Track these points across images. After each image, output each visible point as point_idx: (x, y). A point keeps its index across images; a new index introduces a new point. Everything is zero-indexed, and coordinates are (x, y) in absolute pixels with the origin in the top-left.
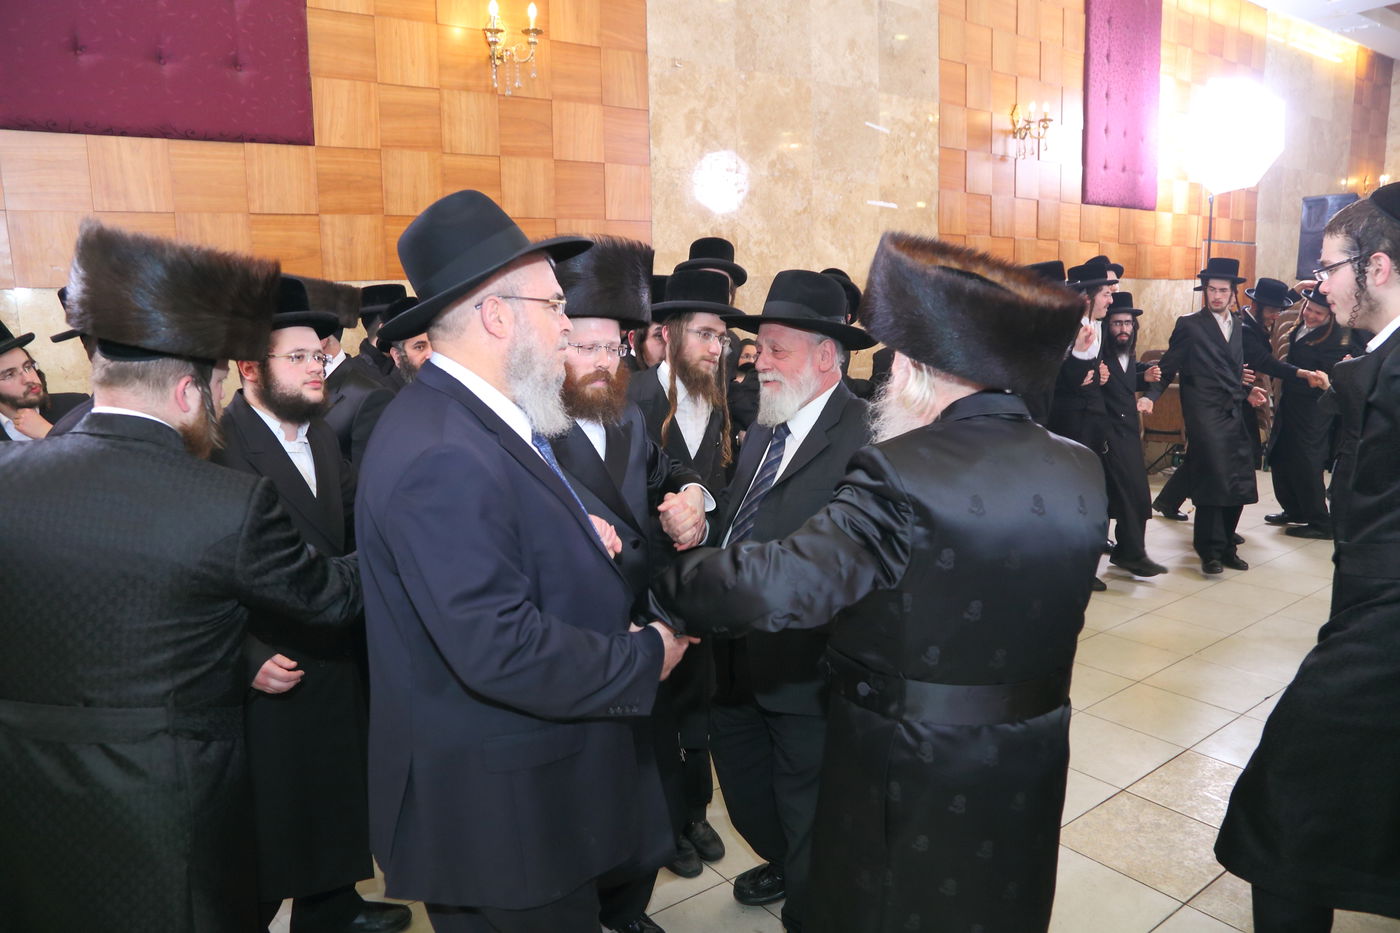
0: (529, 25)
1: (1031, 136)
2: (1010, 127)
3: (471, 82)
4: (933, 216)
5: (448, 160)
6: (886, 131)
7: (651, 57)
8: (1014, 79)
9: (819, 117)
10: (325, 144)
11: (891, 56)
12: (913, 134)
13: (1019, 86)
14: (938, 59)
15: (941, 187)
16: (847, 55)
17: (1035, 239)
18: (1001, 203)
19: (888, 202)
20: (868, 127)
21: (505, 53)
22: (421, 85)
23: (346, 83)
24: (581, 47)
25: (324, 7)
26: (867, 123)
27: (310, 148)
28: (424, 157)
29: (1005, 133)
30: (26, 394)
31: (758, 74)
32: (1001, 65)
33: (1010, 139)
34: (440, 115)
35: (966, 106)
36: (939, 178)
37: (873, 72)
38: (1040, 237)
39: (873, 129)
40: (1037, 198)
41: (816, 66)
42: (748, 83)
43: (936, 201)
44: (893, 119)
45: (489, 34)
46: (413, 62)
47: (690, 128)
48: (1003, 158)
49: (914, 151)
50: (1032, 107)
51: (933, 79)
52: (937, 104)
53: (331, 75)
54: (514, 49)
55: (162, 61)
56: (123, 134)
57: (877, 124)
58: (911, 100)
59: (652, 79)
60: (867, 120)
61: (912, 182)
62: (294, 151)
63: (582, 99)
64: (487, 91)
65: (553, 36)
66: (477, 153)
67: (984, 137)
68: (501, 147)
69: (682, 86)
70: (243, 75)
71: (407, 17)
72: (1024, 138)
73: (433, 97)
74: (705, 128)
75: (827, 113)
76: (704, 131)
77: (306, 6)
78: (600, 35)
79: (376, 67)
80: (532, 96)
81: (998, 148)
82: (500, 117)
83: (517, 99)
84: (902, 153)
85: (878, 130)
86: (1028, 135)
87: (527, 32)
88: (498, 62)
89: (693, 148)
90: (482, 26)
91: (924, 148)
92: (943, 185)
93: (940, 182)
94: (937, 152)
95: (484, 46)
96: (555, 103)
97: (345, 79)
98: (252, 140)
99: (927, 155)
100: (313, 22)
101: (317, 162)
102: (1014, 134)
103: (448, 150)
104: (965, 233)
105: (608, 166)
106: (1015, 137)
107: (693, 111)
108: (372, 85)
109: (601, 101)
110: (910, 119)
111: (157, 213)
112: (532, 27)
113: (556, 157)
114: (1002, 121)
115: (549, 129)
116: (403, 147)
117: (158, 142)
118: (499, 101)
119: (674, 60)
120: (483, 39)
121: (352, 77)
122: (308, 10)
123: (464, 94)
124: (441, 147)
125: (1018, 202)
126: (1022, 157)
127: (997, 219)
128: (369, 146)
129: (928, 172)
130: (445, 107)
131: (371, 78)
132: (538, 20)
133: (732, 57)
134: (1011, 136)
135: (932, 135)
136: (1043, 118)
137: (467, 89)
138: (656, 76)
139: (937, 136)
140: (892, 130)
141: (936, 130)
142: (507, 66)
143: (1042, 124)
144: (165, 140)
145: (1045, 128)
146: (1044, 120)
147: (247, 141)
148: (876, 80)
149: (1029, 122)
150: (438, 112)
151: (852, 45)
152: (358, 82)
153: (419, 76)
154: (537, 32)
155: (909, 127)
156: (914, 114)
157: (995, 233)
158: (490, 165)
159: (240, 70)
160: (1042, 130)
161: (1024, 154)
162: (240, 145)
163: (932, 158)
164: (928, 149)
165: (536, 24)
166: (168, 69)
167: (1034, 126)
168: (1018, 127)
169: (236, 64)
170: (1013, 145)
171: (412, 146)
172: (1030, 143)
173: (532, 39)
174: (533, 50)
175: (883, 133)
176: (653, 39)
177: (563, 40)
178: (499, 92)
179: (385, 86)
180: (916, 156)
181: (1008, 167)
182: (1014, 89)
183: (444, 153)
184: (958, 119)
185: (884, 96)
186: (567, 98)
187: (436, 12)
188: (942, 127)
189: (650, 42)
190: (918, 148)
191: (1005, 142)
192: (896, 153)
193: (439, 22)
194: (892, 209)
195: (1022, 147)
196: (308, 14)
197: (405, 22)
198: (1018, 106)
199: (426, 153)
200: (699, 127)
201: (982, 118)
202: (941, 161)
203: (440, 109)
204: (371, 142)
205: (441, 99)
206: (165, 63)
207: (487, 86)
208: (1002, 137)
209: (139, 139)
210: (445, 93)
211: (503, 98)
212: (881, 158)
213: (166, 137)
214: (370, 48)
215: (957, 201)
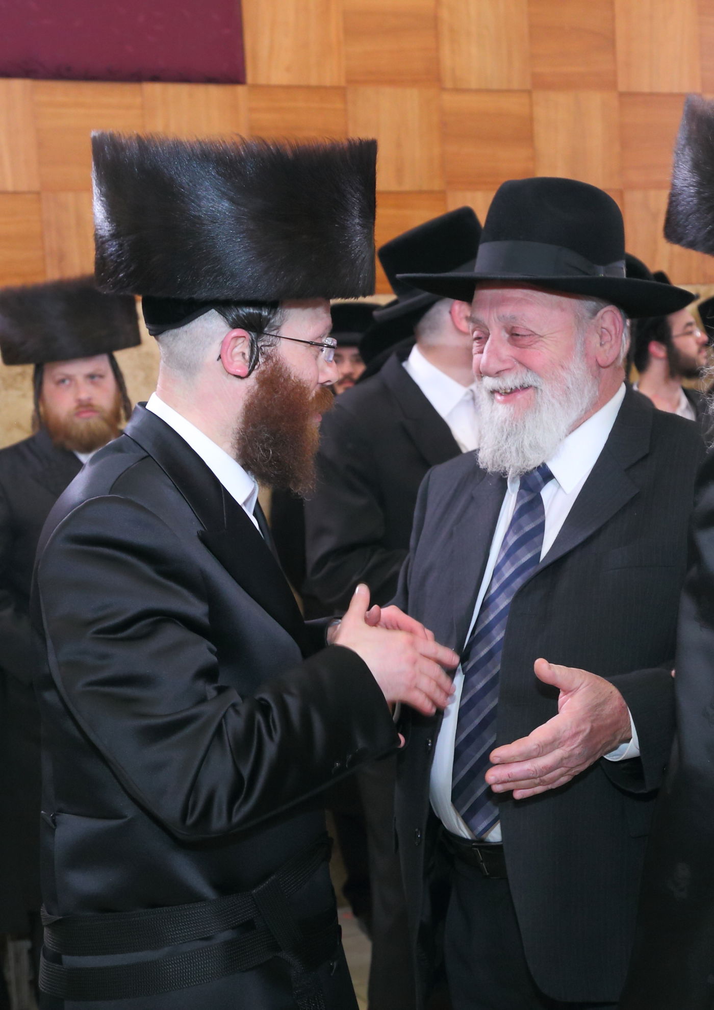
5: (449, 100)
10: (262, 80)
27: (240, 90)
28: (412, 98)
34: (436, 28)
62: (215, 92)
66: (495, 86)
68: (533, 75)
82: (530, 27)
98: (156, 78)
101: (252, 110)
103: (449, 84)
113: (622, 88)
115: (608, 41)
118: (528, 1)
124: (439, 79)
128: (328, 83)
130: (445, 14)
147: (147, 80)
150: (434, 23)
158: (513, 105)
162: (136, 86)
171: (394, 79)
183: (443, 89)
199: (415, 90)
203: (436, 18)
204: (331, 75)
205: (438, 2)
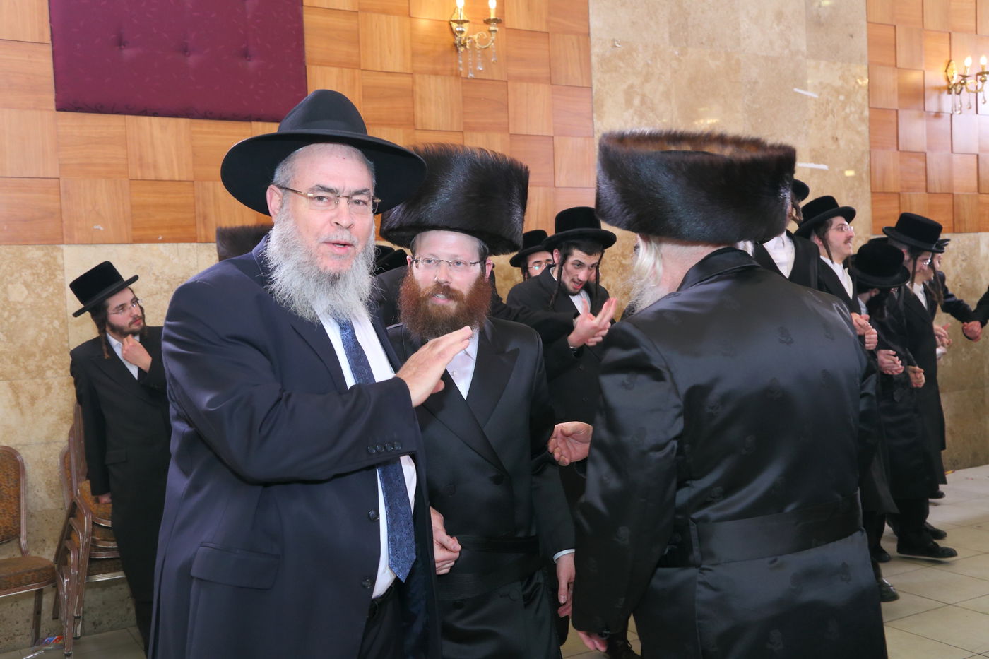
0: (489, 15)
1: (968, 91)
2: (944, 83)
3: (439, 67)
4: (864, 176)
5: (419, 136)
6: (815, 96)
7: (593, 39)
8: (948, 35)
9: (748, 86)
11: (817, 23)
12: (842, 98)
13: (953, 41)
14: (865, 23)
15: (871, 147)
16: (775, 26)
17: (976, 193)
18: (936, 160)
19: (819, 163)
20: (796, 93)
21: (467, 41)
22: (397, 70)
23: (335, 70)
24: (532, 33)
25: (317, 6)
26: (796, 90)
29: (939, 90)
30: (130, 324)
31: (690, 50)
32: (932, 22)
33: (945, 96)
34: (413, 96)
35: (896, 66)
36: (870, 137)
37: (801, 41)
38: (982, 191)
39: (802, 95)
40: (977, 153)
41: (744, 38)
42: (681, 58)
43: (867, 161)
44: (821, 83)
45: (454, 25)
46: (390, 51)
47: (629, 103)
48: (938, 115)
49: (843, 113)
50: (968, 61)
51: (861, 42)
52: (865, 67)
53: (324, 63)
54: (476, 37)
55: (187, 53)
56: (155, 114)
57: (805, 89)
58: (839, 64)
59: (594, 59)
60: (795, 86)
61: (842, 143)
63: (534, 79)
64: (452, 75)
65: (508, 24)
66: (444, 129)
67: (917, 95)
68: (465, 123)
69: (621, 64)
70: (252, 64)
71: (385, 12)
72: (959, 94)
73: (407, 80)
74: (643, 102)
75: (756, 83)
76: (642, 105)
77: (302, 5)
78: (548, 22)
79: (359, 55)
80: (490, 78)
81: (932, 105)
82: (463, 97)
83: (478, 81)
84: (831, 116)
85: (806, 96)
86: (964, 90)
87: (488, 22)
88: (462, 49)
89: (632, 119)
90: (448, 19)
91: (853, 109)
92: (874, 144)
93: (870, 142)
94: (866, 113)
95: (449, 35)
96: (510, 84)
97: (334, 66)
98: (258, 120)
99: (856, 116)
100: (309, 19)
102: (949, 91)
103: (419, 127)
104: (898, 190)
105: (556, 139)
106: (950, 93)
107: (631, 87)
108: (357, 71)
109: (550, 81)
110: (838, 83)
111: (180, 181)
112: (493, 17)
113: (511, 132)
114: (935, 76)
115: (505, 106)
116: (382, 125)
117: (182, 121)
118: (462, 83)
119: (614, 40)
120: (448, 29)
121: (340, 65)
122: (304, 8)
123: (433, 78)
124: (414, 125)
125: (956, 158)
126: (959, 112)
127: (933, 175)
129: (858, 133)
130: (417, 89)
131: (356, 66)
132: (497, 10)
133: (666, 36)
134: (946, 92)
135: (861, 97)
136: (981, 71)
137: (436, 73)
138: (598, 56)
139: (866, 97)
140: (820, 94)
141: (866, 92)
142: (470, 52)
143: (979, 77)
144: (188, 120)
145: (983, 81)
146: (982, 74)
147: (254, 121)
148: (804, 48)
149: (964, 77)
150: (411, 94)
151: (779, 16)
152: (345, 70)
153: (395, 62)
154: (497, 21)
155: (837, 91)
156: (842, 77)
157: (931, 189)
158: (455, 139)
159: (249, 60)
160: (980, 84)
161: (960, 109)
162: (247, 124)
163: (862, 119)
164: (858, 109)
165: (496, 15)
166: (192, 60)
167: (970, 81)
168: (953, 82)
169: (246, 54)
170: (948, 101)
172: (966, 97)
173: (492, 28)
174: (493, 38)
175: (811, 98)
176: (595, 23)
177: (517, 27)
178: (463, 76)
179: (367, 72)
180: (846, 118)
181: (943, 124)
182: (948, 46)
183: (416, 129)
184: (889, 79)
185: (811, 63)
186: (520, 79)
187: (409, 7)
188: (871, 88)
189: (592, 25)
190: (848, 110)
191: (939, 98)
192: (826, 116)
193: (412, 15)
194: (822, 171)
195: (958, 102)
196: (304, 12)
197: (383, 17)
198: (953, 62)
199: (401, 130)
200: (637, 101)
201: (915, 77)
202: (872, 121)
203: (413, 91)
205: (414, 82)
206: (189, 55)
207: (452, 70)
208: (935, 95)
209: (167, 119)
210: (417, 77)
211: (465, 81)
212: (811, 121)
213: (188, 117)
214: (355, 40)
215: (888, 159)
